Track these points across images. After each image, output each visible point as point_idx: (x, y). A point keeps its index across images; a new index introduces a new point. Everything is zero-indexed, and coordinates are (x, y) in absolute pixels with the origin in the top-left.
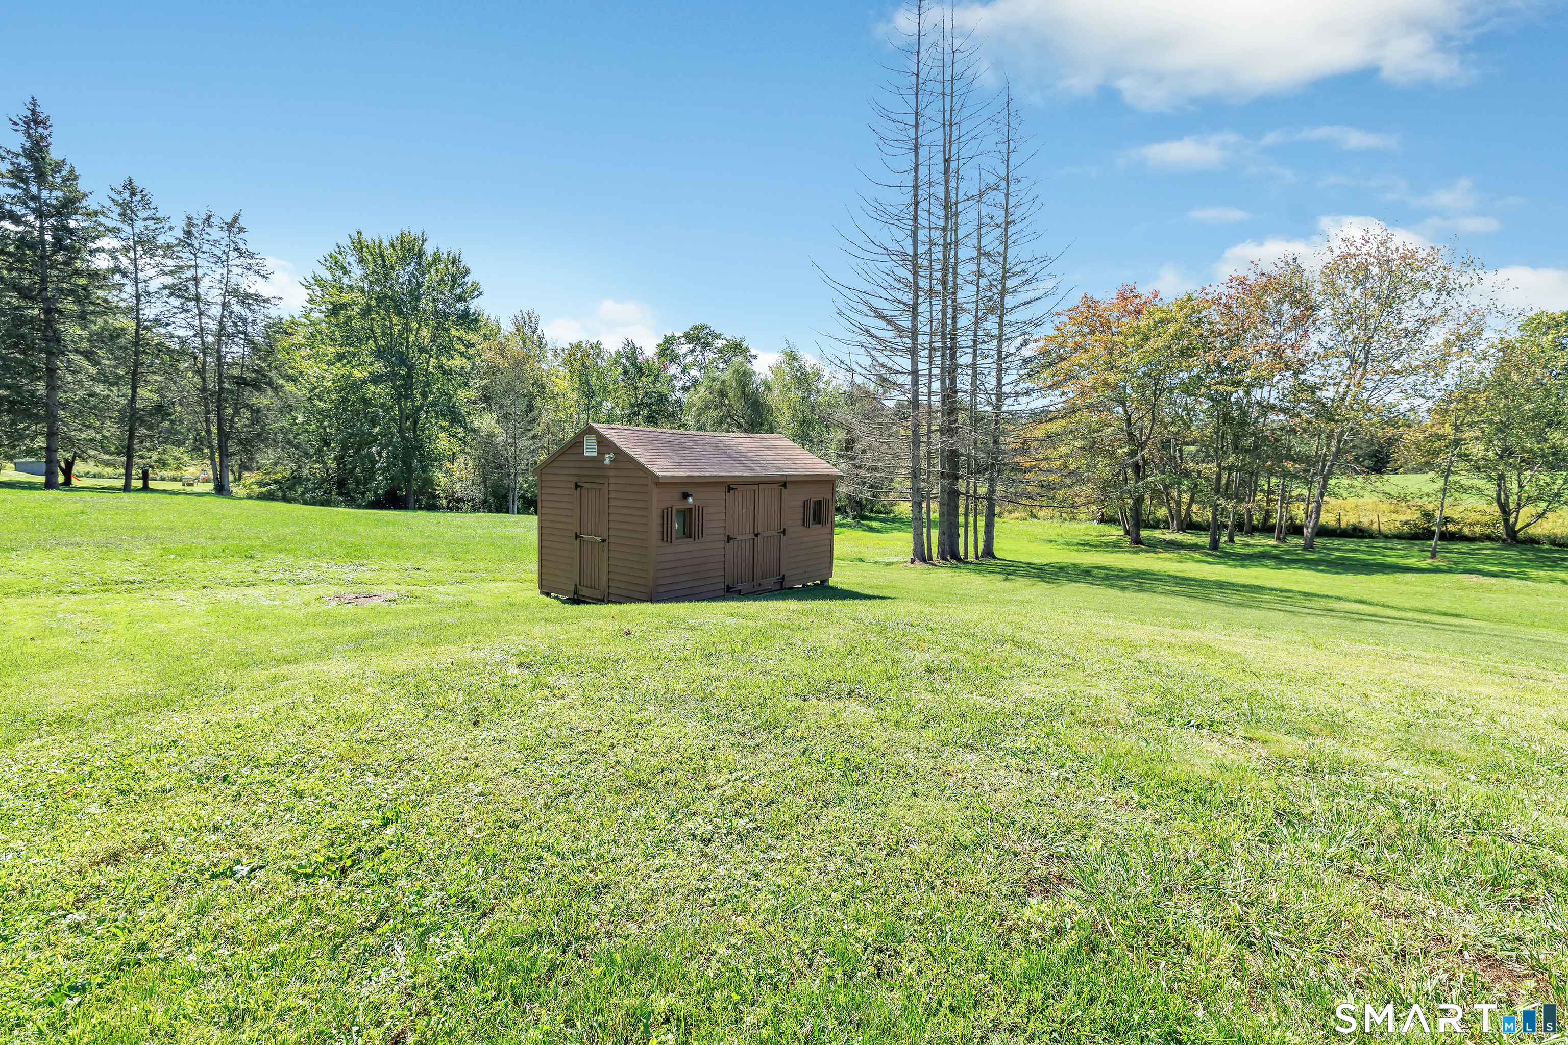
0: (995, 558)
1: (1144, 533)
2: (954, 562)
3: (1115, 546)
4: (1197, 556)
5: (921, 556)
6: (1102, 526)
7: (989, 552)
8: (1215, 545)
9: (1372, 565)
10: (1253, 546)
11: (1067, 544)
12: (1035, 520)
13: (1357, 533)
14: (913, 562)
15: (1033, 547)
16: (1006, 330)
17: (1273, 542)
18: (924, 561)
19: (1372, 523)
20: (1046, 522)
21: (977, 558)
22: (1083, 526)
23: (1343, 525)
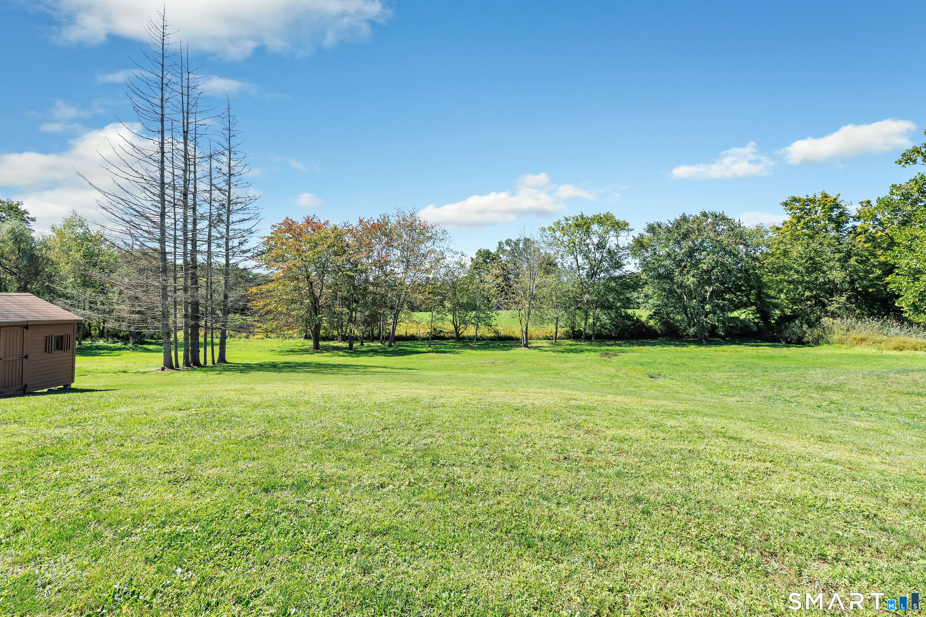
0: (226, 362)
1: (321, 343)
2: (195, 367)
3: (306, 351)
4: (341, 353)
5: (169, 365)
6: (305, 340)
7: (222, 359)
8: (351, 347)
9: (409, 352)
10: (371, 346)
11: (282, 352)
12: (269, 339)
13: (412, 338)
14: (163, 369)
15: (258, 355)
16: (231, 233)
17: (379, 344)
18: (172, 368)
19: (417, 333)
20: (275, 340)
21: (214, 363)
22: (296, 340)
23: (408, 335)
